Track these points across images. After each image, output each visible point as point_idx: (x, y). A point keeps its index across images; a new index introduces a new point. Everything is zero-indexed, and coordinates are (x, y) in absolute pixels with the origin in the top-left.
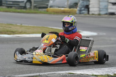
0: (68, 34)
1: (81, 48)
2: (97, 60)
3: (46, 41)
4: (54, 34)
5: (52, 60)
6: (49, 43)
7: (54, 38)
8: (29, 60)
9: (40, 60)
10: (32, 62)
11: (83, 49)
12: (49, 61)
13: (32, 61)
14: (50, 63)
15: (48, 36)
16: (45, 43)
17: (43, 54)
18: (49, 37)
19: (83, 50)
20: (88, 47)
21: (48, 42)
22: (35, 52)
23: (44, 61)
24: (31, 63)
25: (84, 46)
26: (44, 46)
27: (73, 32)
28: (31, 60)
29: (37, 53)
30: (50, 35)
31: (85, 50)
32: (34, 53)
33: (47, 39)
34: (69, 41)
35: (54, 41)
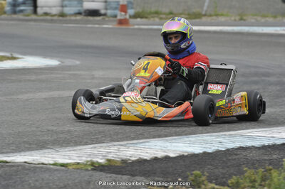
0: (180, 59)
1: (210, 87)
2: (245, 111)
3: (142, 74)
4: (158, 58)
5: (163, 113)
6: (151, 76)
7: (159, 67)
8: (113, 113)
9: (138, 113)
10: (119, 118)
11: (215, 89)
12: (158, 115)
13: (120, 116)
14: (159, 119)
15: (146, 62)
16: (143, 77)
17: (142, 100)
18: (148, 64)
19: (215, 92)
20: (227, 85)
21: (147, 75)
22: (124, 97)
23: (147, 116)
24: (118, 120)
25: (217, 83)
26: (140, 83)
27: (188, 51)
28: (118, 113)
29: (127, 99)
30: (149, 59)
31: (220, 92)
32: (121, 99)
33: (145, 69)
34: (187, 72)
35: (160, 71)
